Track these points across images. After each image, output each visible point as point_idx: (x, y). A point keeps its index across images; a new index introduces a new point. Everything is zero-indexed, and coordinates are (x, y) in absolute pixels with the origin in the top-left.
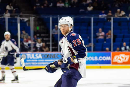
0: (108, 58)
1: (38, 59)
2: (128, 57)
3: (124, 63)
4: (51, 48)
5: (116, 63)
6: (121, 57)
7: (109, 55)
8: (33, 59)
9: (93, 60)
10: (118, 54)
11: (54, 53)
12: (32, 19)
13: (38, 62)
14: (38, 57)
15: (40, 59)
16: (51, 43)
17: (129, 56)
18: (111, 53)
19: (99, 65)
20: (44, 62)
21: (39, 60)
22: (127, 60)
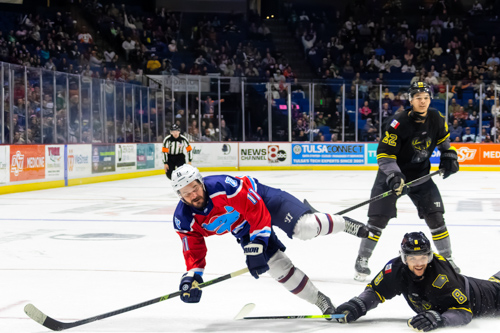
1: (321, 154)
3: (467, 162)
4: (343, 135)
6: (463, 152)
8: (312, 153)
11: (348, 144)
12: (312, 86)
13: (320, 158)
14: (321, 151)
15: (325, 153)
16: (343, 127)
17: (475, 151)
20: (332, 158)
21: (323, 156)
22: (472, 157)
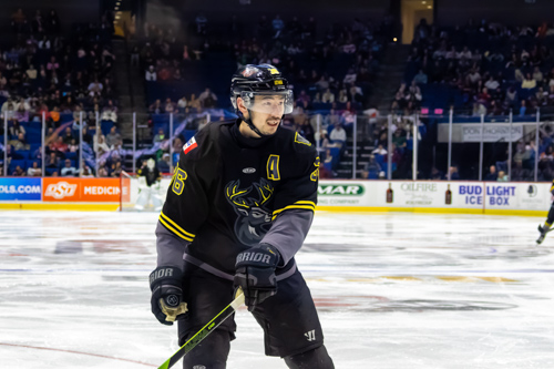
0: (35, 189)
2: (73, 187)
3: (66, 199)
5: (51, 199)
6: (61, 187)
7: (38, 184)
9: (7, 192)
10: (56, 182)
17: (75, 186)
18: (42, 180)
19: (17, 202)
22: (72, 193)
